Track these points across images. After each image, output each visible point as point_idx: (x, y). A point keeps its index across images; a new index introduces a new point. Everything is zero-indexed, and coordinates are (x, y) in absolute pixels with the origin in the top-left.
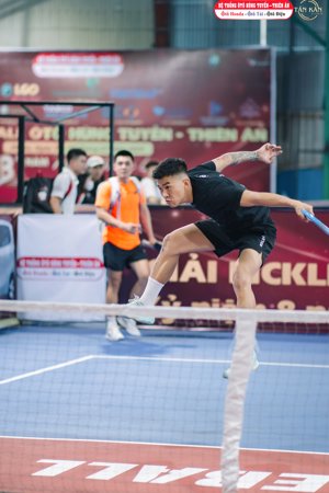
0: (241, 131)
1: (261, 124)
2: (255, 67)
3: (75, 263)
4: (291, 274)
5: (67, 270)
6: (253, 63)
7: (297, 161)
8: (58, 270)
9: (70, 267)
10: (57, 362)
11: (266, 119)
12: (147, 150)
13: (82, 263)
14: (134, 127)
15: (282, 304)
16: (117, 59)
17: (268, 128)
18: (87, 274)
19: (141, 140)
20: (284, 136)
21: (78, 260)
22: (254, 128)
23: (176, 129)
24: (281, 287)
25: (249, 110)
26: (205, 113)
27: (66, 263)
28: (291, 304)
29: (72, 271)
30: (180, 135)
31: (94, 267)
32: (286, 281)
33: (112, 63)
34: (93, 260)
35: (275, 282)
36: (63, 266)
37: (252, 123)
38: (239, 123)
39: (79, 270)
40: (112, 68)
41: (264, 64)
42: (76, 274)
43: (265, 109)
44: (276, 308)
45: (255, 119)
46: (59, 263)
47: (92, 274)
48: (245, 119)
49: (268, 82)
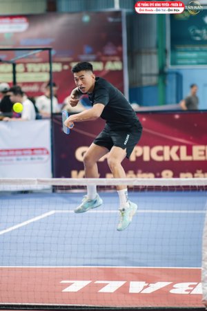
0: (105, 63)
1: (117, 58)
2: (113, 23)
3: (30, 152)
4: (169, 153)
5: (25, 157)
6: (111, 20)
7: (141, 81)
8: (20, 157)
9: (27, 154)
10: (35, 216)
11: (120, 55)
12: (46, 77)
13: (35, 152)
14: (37, 63)
15: (164, 173)
16: (24, 20)
17: (122, 61)
18: (39, 158)
19: (41, 71)
20: (132, 65)
21: (33, 150)
22: (113, 61)
23: (64, 63)
24: (164, 162)
25: (109, 50)
26: (82, 53)
27: (25, 152)
28: (170, 173)
29: (29, 157)
30: (66, 67)
31: (43, 154)
32: (167, 158)
33: (20, 22)
34: (42, 149)
35: (160, 159)
36: (23, 154)
37: (112, 58)
38: (104, 58)
39: (34, 156)
40: (21, 26)
41: (118, 20)
42: (32, 159)
43: (119, 48)
44: (160, 177)
45: (113, 55)
46: (20, 153)
47: (41, 159)
48: (107, 55)
49: (120, 31)
